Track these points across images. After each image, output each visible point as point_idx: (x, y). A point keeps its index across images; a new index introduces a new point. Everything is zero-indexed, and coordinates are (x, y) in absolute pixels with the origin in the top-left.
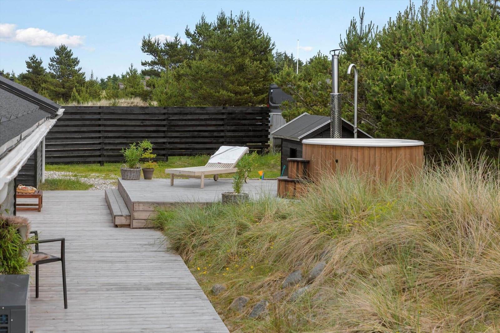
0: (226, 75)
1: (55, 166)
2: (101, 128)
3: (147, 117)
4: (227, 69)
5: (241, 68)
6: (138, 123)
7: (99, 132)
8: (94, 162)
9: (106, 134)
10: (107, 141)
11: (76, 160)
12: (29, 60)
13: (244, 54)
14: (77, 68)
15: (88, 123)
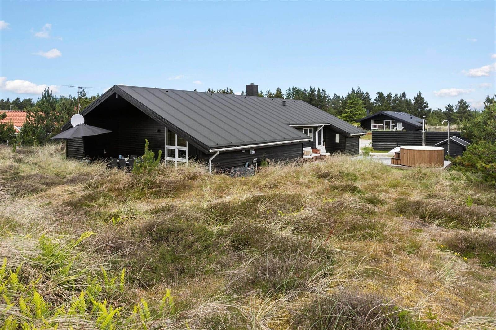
1: (379, 151)
2: (397, 139)
9: (399, 141)
15: (392, 136)
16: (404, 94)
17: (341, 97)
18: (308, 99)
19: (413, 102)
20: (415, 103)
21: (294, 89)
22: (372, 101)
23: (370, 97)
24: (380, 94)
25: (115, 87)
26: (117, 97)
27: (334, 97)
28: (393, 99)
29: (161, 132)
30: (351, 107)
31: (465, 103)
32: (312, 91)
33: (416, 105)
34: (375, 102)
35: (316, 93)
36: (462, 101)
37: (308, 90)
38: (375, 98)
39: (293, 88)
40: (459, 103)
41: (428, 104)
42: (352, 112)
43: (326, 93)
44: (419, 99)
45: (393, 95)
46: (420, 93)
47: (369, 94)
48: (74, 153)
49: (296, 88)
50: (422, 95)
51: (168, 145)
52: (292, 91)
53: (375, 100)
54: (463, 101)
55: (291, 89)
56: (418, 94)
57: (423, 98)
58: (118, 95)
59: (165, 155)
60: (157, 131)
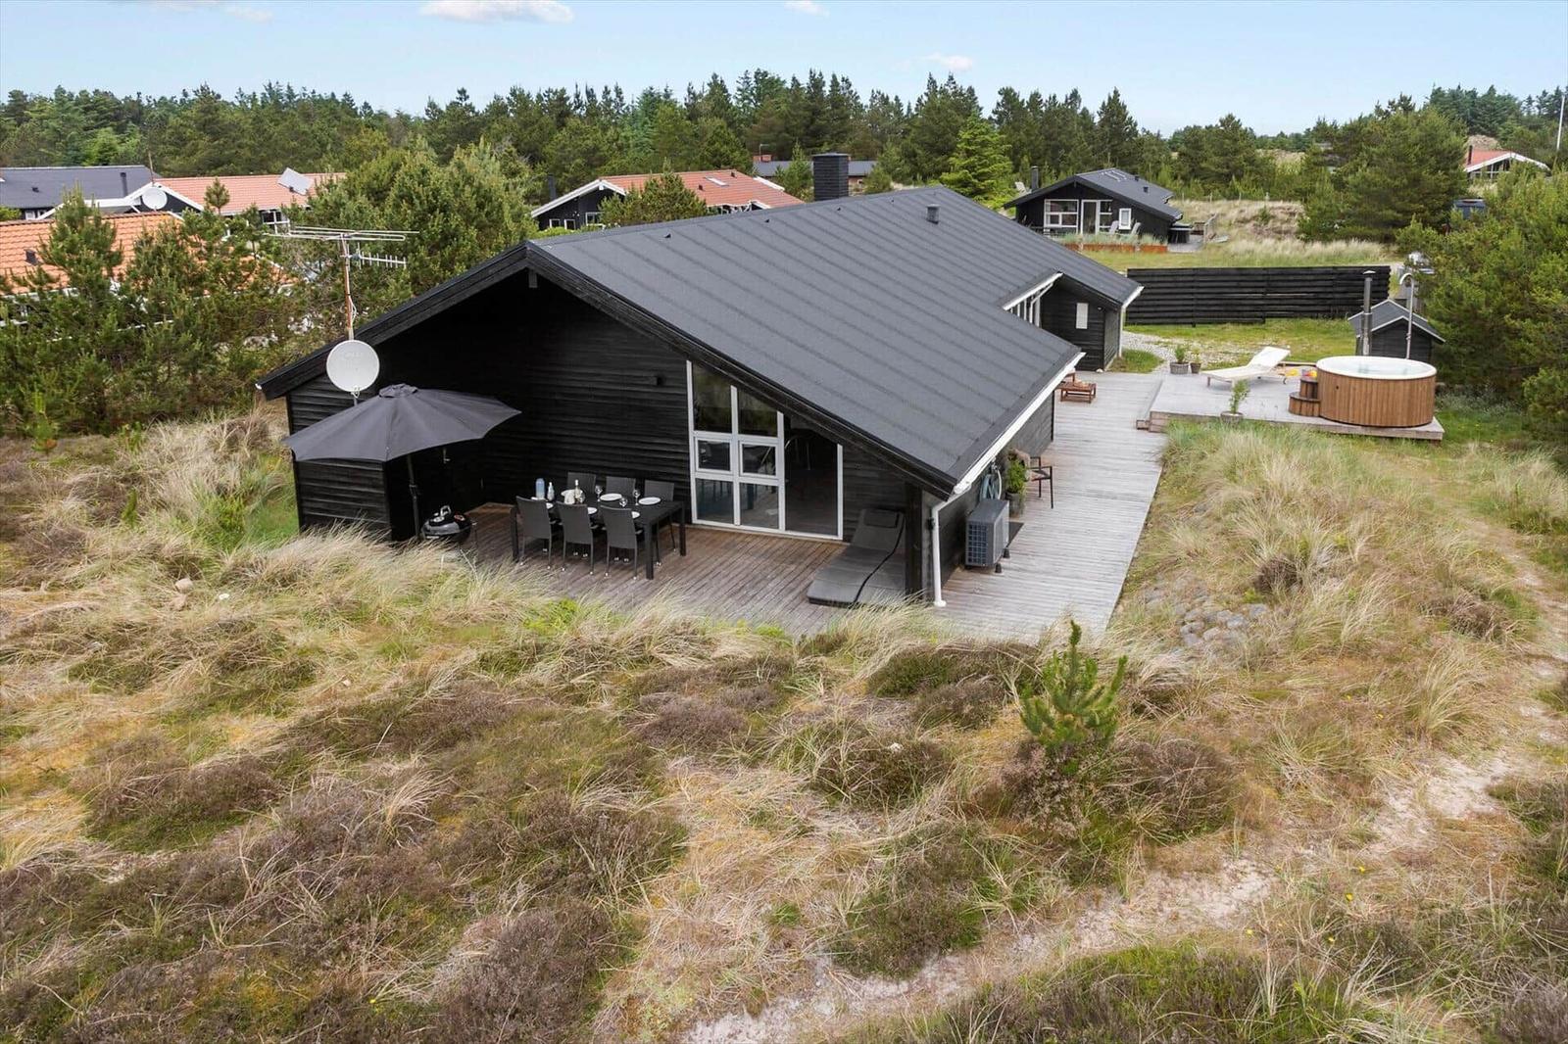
0: (1396, 190)
1: (1146, 327)
2: (1194, 290)
3: (1244, 278)
4: (1397, 183)
5: (1416, 181)
6: (1234, 284)
7: (1192, 293)
8: (1185, 323)
9: (1200, 296)
10: (1200, 302)
11: (1168, 320)
13: (1421, 162)
15: (1181, 284)
16: (1075, 96)
17: (892, 100)
18: (806, 109)
19: (1097, 120)
20: (1103, 122)
21: (761, 76)
22: (986, 114)
23: (980, 102)
24: (1008, 95)
26: (533, 284)
27: (874, 98)
28: (1044, 109)
29: (668, 383)
30: (967, 151)
32: (817, 83)
33: (1107, 129)
34: (995, 117)
35: (827, 89)
36: (1230, 118)
37: (804, 81)
38: (994, 106)
39: (757, 73)
41: (1136, 125)
42: (971, 167)
43: (852, 88)
44: (1114, 109)
45: (1045, 97)
46: (1116, 92)
47: (977, 94)
48: (331, 477)
49: (765, 74)
51: (696, 428)
52: (753, 83)
53: (994, 112)
54: (1233, 118)
55: (752, 76)
56: (1112, 95)
57: (1125, 107)
58: (540, 279)
59: (688, 462)
60: (655, 383)
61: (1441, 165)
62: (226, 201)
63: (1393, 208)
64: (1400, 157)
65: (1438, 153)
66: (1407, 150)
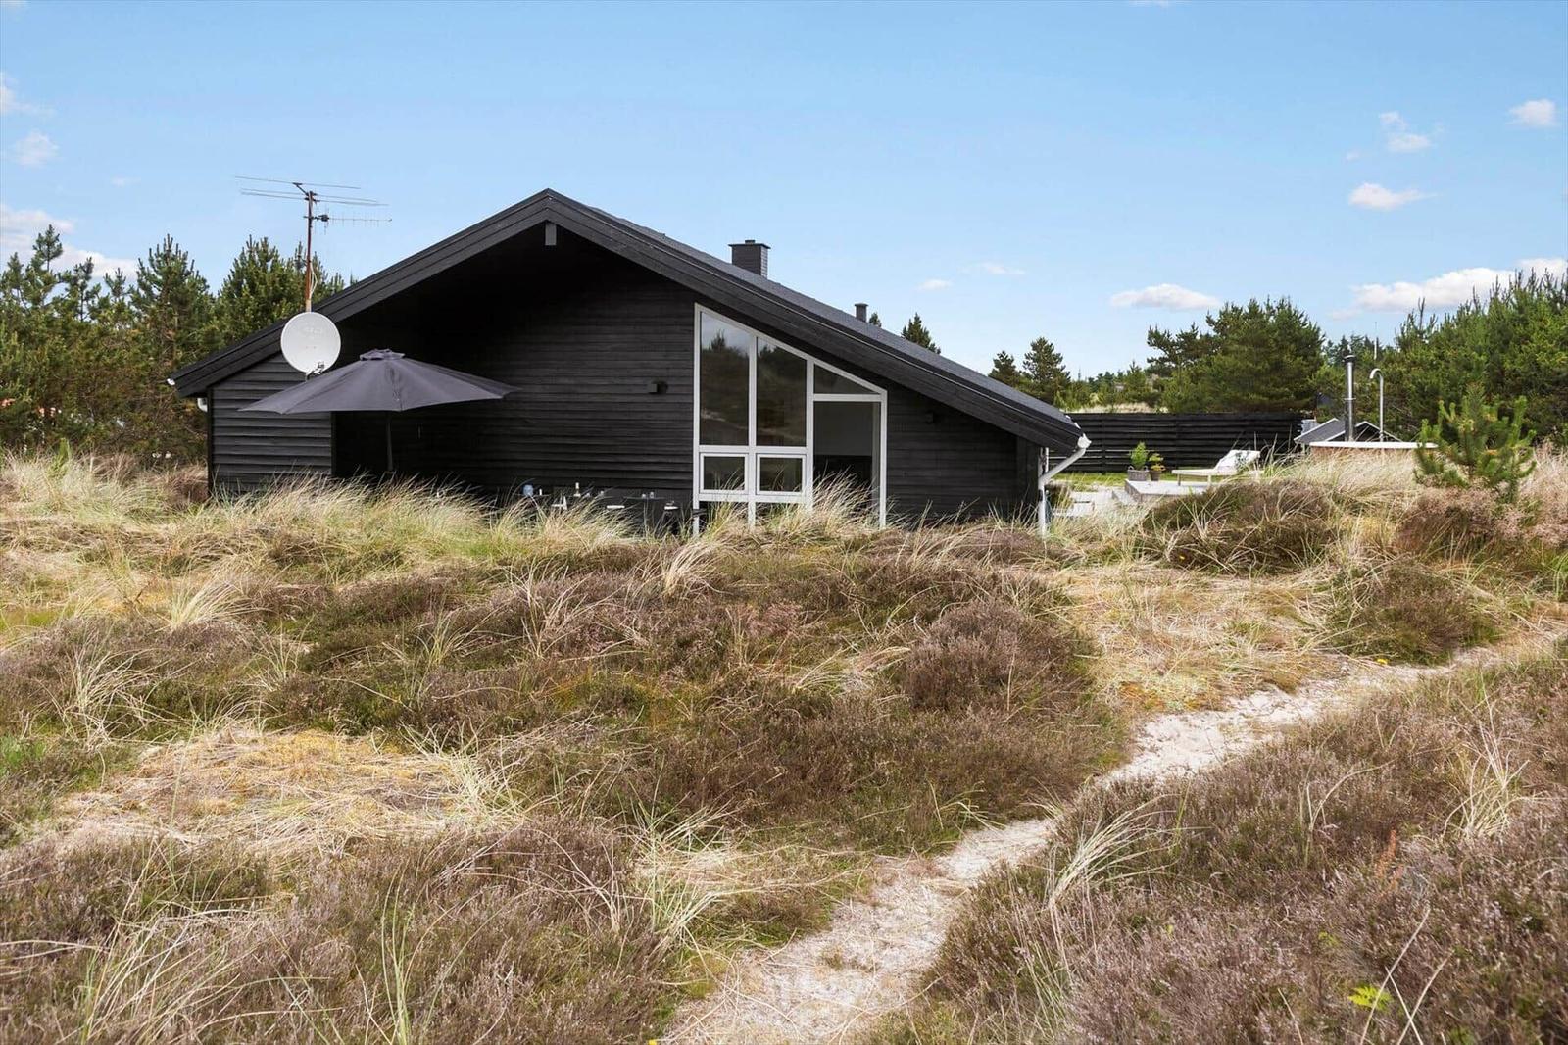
0: (1258, 375)
3: (1154, 424)
4: (1260, 367)
5: (1278, 366)
6: (1145, 430)
9: (1108, 443)
10: (1109, 449)
12: (997, 358)
13: (1282, 348)
14: (1059, 366)
25: (546, 194)
26: (551, 239)
29: (671, 391)
31: (1049, 349)
36: (1042, 342)
40: (1034, 347)
46: (917, 318)
50: (923, 325)
51: (701, 442)
54: (1044, 342)
56: (913, 321)
57: (927, 333)
58: (562, 232)
59: (691, 482)
60: (654, 389)
61: (1302, 352)
62: (58, 253)
63: (1259, 393)
64: (1261, 343)
65: (1295, 340)
66: (1265, 337)
